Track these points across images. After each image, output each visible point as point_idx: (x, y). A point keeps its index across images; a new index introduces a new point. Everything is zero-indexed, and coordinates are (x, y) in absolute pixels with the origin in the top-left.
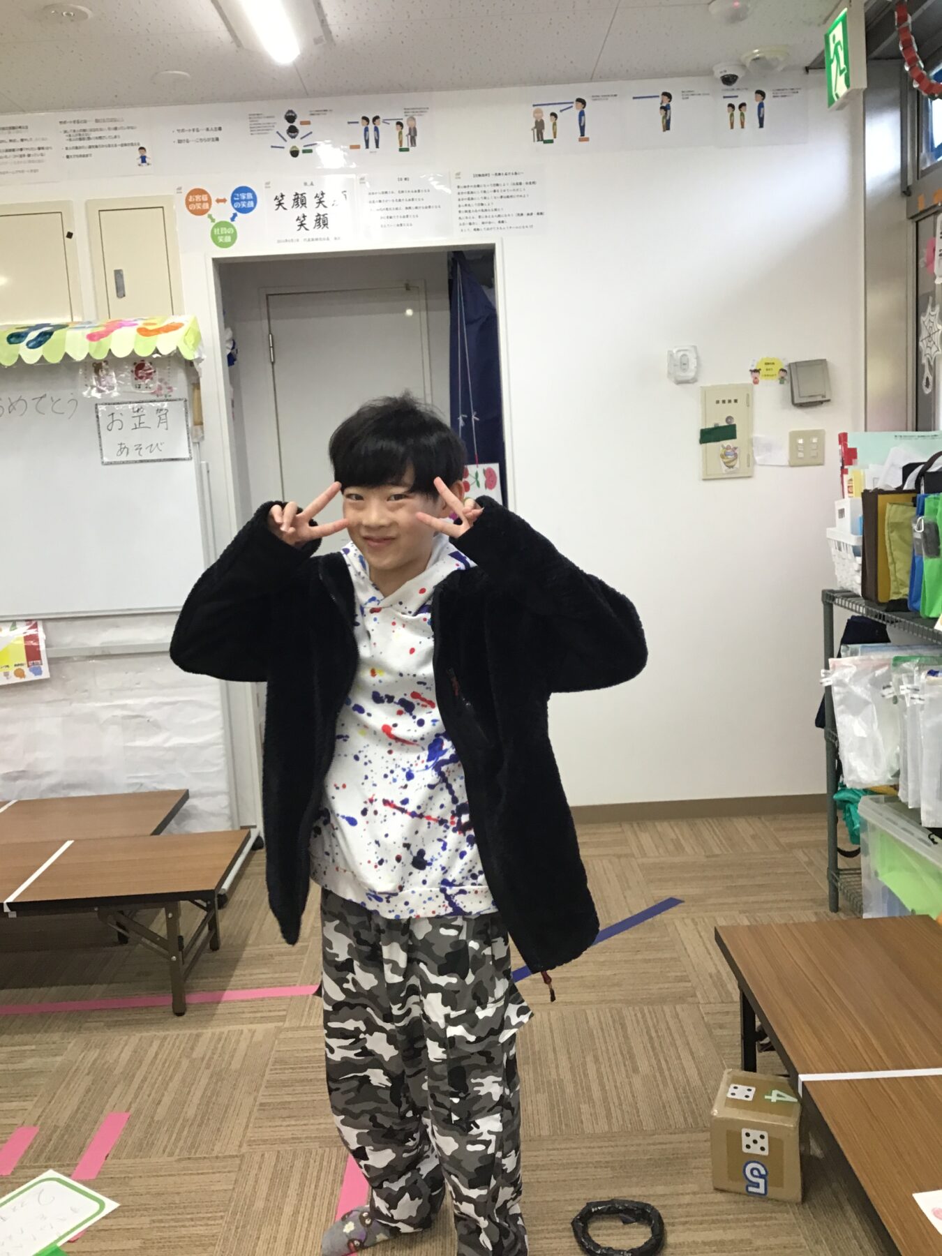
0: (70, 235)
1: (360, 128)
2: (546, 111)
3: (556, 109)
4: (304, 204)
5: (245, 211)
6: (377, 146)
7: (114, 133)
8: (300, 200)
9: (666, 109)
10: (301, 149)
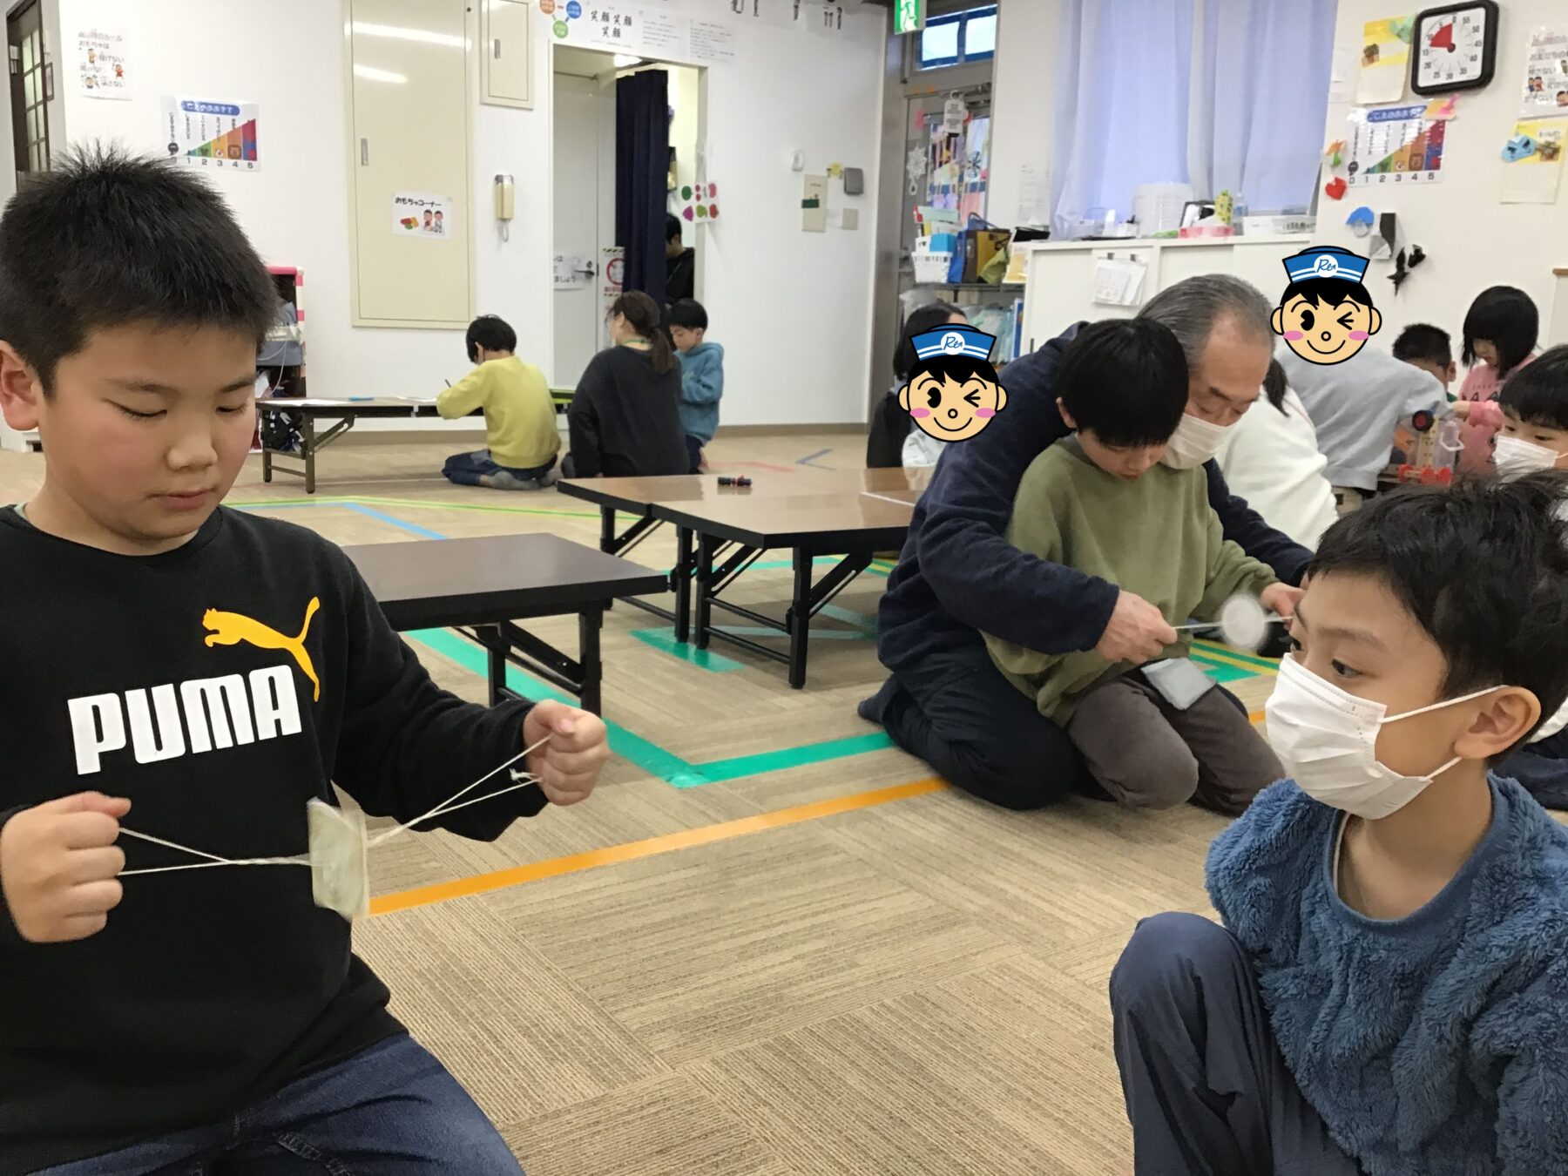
0: (469, 10)
4: (608, 20)
5: (575, 17)
8: (606, 17)
9: (796, 7)
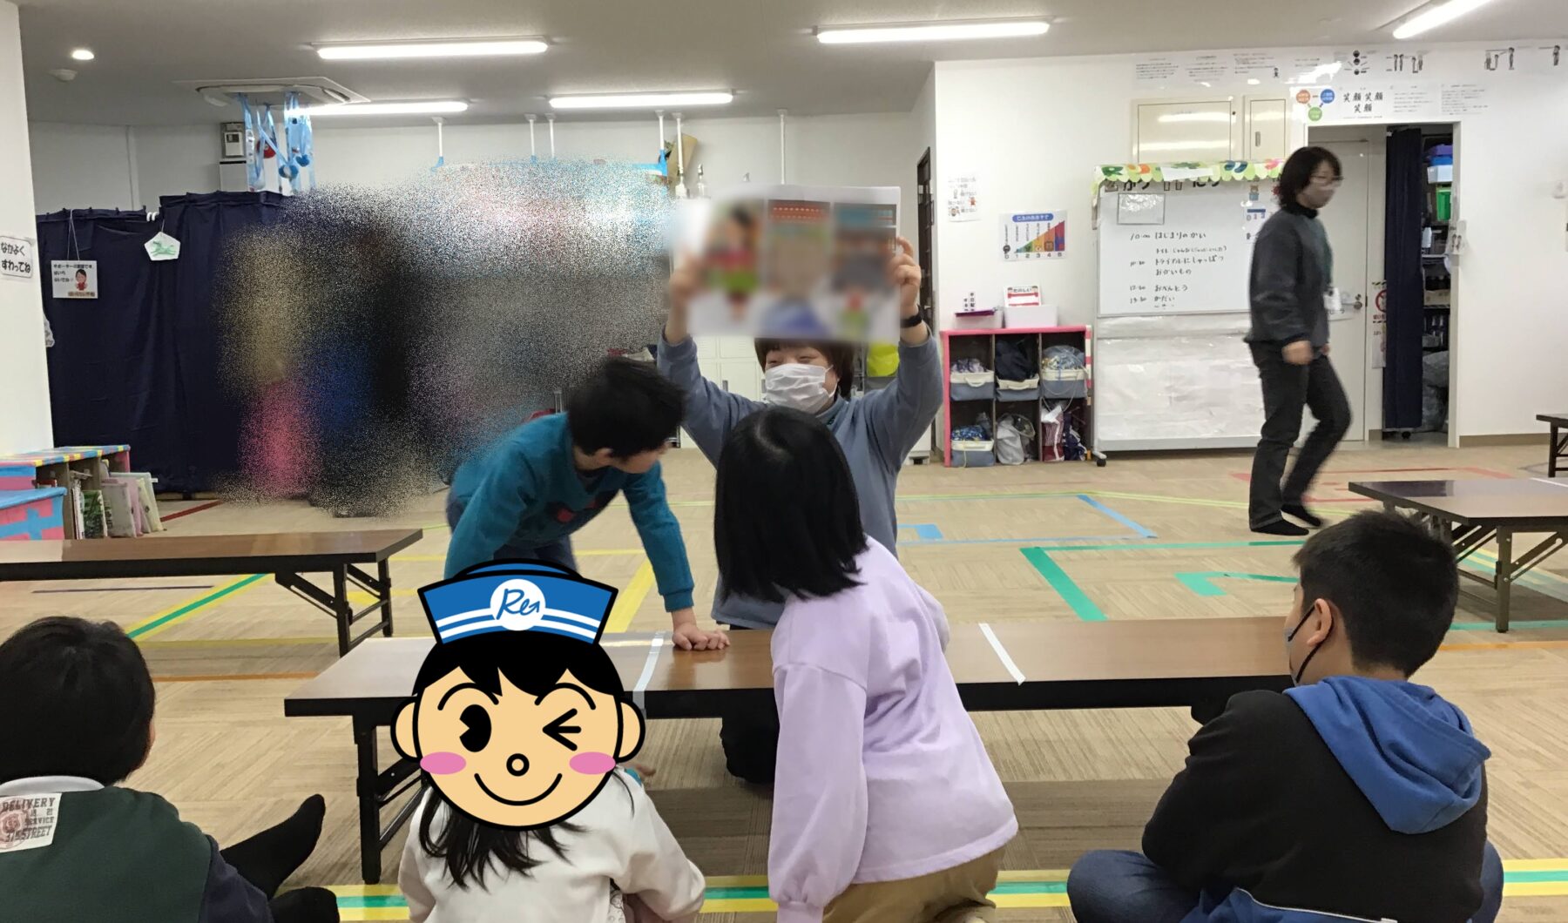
0: (1232, 113)
1: (1393, 60)
2: (1493, 55)
3: (1498, 53)
4: (1359, 98)
5: (1329, 102)
6: (1401, 69)
7: (1262, 61)
8: (1357, 97)
9: (1556, 54)
10: (1360, 70)
